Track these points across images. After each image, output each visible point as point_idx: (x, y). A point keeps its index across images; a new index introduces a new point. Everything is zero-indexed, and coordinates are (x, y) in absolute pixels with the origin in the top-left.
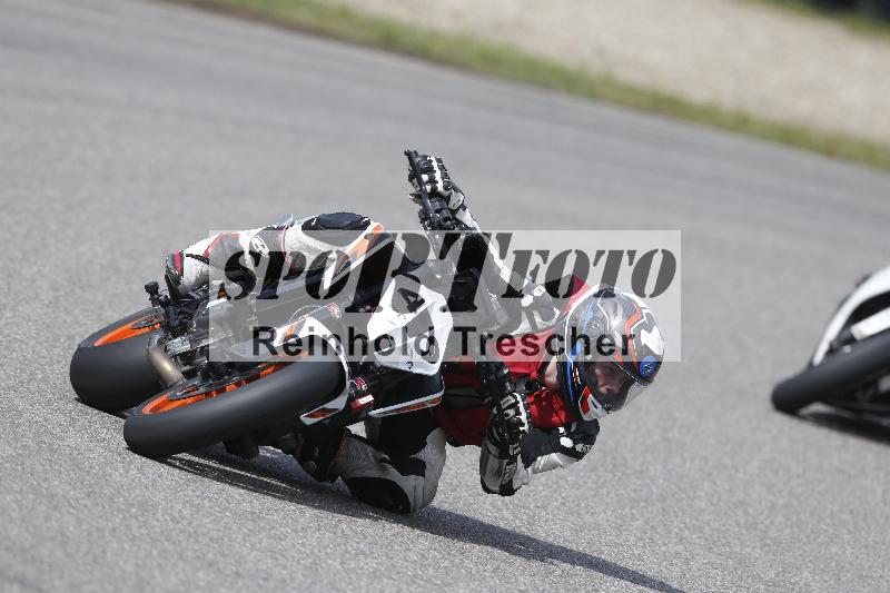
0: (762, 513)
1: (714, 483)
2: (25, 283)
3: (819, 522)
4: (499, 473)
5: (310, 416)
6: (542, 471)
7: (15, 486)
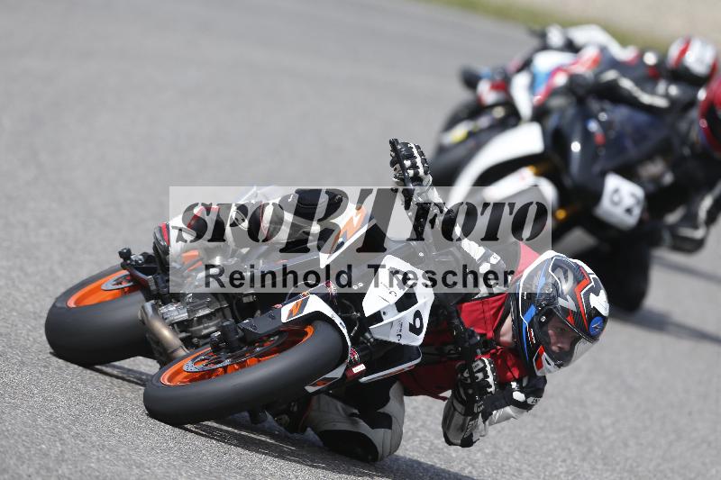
5: (314, 385)
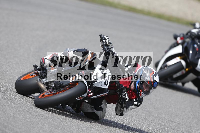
4: (120, 111)
5: (79, 98)
6: (130, 110)
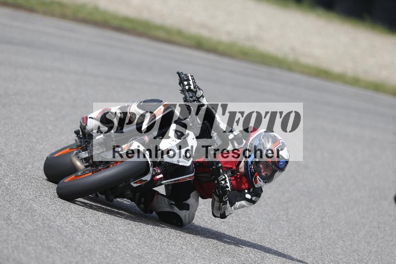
0: (365, 254)
1: (344, 241)
2: (37, 153)
3: (390, 259)
4: (219, 209)
7: (33, 243)
